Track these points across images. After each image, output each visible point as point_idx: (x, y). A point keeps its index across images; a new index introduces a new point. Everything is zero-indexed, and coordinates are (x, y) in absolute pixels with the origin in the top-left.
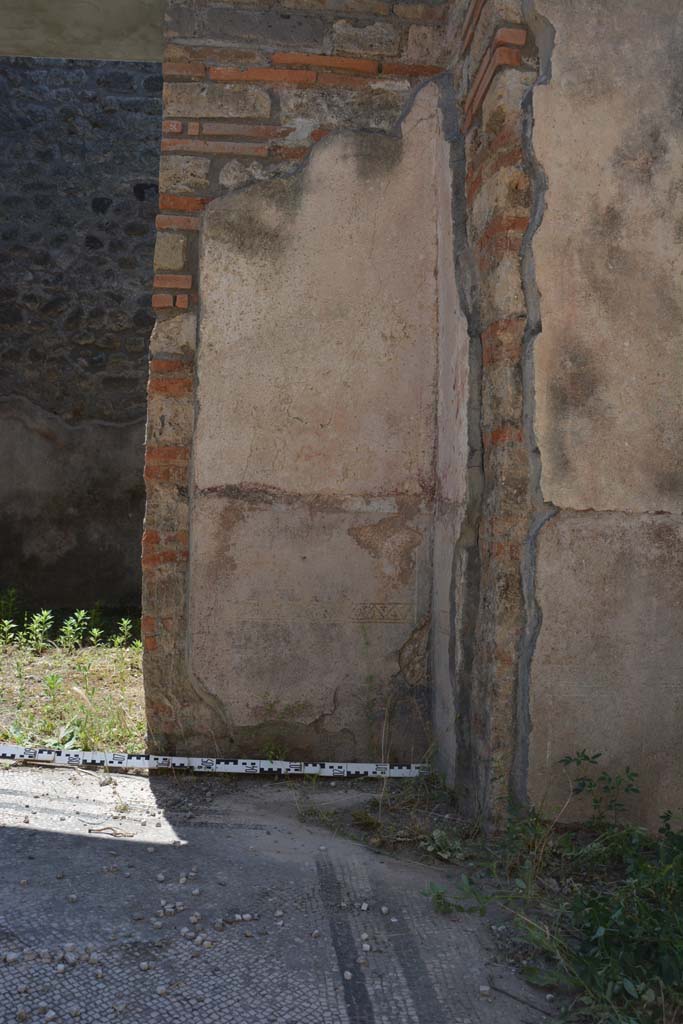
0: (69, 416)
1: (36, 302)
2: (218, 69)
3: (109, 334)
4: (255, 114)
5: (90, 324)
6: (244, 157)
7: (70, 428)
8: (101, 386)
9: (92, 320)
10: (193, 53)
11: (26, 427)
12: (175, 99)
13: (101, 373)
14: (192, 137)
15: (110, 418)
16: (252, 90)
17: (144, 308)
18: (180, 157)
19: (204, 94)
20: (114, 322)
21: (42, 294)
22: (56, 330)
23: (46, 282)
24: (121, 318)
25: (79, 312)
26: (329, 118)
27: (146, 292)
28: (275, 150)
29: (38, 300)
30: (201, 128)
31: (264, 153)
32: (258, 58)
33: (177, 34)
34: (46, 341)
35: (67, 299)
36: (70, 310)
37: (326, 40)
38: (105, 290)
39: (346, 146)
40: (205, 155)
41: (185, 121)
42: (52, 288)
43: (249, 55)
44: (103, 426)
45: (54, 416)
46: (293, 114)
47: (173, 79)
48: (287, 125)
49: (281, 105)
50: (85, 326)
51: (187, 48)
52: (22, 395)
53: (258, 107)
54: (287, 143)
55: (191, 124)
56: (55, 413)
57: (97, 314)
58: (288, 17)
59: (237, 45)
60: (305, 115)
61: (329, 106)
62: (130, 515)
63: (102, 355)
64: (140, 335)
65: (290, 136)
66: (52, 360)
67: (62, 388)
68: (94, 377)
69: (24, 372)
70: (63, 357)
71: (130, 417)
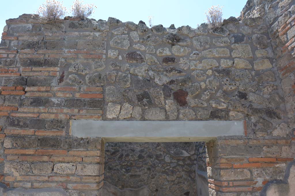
0: (120, 187)
1: (109, 152)
2: (235, 165)
3: (131, 162)
4: (247, 178)
5: (126, 158)
6: (245, 191)
7: (121, 191)
8: (130, 178)
9: (126, 157)
10: (228, 161)
11: (108, 191)
12: (225, 175)
13: (129, 173)
14: (231, 187)
15: (133, 187)
16: (245, 170)
17: (141, 153)
18: (229, 193)
19: (233, 173)
20: (133, 158)
21: (111, 150)
22: (115, 160)
23: (112, 146)
24: (134, 157)
25: (122, 155)
26: (266, 177)
27: (141, 149)
28: (253, 188)
29: (110, 151)
30: (233, 183)
31: (251, 190)
32: (245, 160)
33: (223, 155)
34: (113, 164)
35: (118, 151)
36: (119, 154)
37: (262, 153)
38: (129, 148)
39: (275, 189)
40: (235, 192)
41: (228, 181)
42: (114, 148)
43: (243, 160)
44: (131, 190)
46: (256, 177)
47: (223, 169)
48: (255, 180)
49: (253, 174)
50: (124, 159)
51: (227, 159)
52: (106, 181)
53: (247, 175)
54: (256, 186)
55: (230, 182)
56: (116, 186)
57: (127, 155)
58: (251, 147)
59: (239, 157)
60: (260, 177)
61: (265, 173)
63: (129, 168)
64: (140, 162)
65: (257, 184)
66: (115, 170)
67: (118, 178)
68: (127, 175)
69: (106, 174)
70: (118, 169)
71: (139, 187)
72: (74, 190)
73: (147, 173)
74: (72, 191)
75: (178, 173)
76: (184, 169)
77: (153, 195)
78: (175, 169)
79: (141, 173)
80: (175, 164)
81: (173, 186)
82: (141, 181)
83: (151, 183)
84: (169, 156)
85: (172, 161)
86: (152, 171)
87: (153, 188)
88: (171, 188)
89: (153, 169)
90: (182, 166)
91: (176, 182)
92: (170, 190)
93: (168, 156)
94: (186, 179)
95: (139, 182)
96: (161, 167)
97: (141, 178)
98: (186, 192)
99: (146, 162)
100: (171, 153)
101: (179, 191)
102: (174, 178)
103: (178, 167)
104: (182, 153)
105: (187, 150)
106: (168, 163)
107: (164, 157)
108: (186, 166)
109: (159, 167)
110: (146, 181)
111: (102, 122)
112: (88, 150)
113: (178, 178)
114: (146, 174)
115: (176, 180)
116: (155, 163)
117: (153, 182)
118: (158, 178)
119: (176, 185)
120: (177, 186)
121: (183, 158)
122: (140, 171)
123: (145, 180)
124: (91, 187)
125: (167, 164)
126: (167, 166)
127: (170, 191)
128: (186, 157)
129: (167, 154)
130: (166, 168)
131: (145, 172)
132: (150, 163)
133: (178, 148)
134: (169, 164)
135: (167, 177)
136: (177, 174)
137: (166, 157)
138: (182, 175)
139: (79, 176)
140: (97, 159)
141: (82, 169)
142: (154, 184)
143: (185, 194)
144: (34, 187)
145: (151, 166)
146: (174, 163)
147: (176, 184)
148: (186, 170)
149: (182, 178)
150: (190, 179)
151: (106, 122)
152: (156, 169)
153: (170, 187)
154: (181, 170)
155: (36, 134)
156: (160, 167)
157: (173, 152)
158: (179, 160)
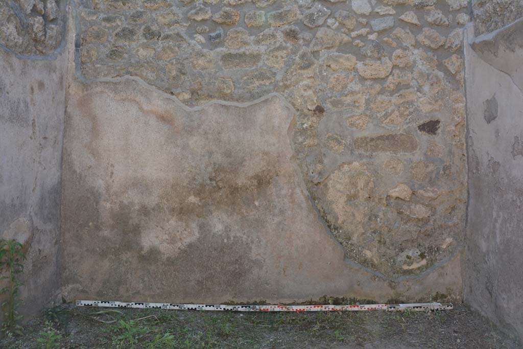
0: (187, 96)
7: (188, 109)
8: (220, 63)
11: (141, 109)
13: (219, 49)
15: (230, 97)
34: (160, 18)
45: (169, 96)
52: (136, 75)
56: (172, 93)
62: (257, 203)
63: (220, 31)
66: (167, 37)
67: (179, 66)
68: (212, 54)
69: (138, 51)
70: (178, 34)
71: (252, 97)
73: (285, 48)
76: (421, 38)
77: (305, 126)
78: (389, 37)
79: (262, 48)
80: (389, 22)
81: (379, 98)
82: (262, 76)
83: (297, 83)
85: (377, 10)
86: (301, 42)
87: (306, 102)
88: (372, 105)
89: (307, 35)
90: (415, 28)
91: (392, 86)
92: (367, 109)
94: (428, 75)
95: (255, 80)
96: (338, 29)
97: (260, 64)
98: (427, 120)
99: (282, 10)
101: (401, 115)
102: (381, 68)
103: (399, 32)
106: (363, 15)
108: (426, 30)
109: (328, 27)
110: (279, 77)
114: (279, 53)
115: (390, 77)
116: (313, 14)
117: (305, 82)
118: (325, 68)
119: (391, 95)
120: (395, 99)
122: (258, 42)
123: (275, 74)
125: (360, 19)
127: (368, 113)
130: (354, 34)
131: (278, 44)
132: (296, 15)
134: (364, 21)
135: (360, 65)
138: (415, 62)
142: (309, 87)
143: (422, 128)
145: (298, 23)
146: (384, 16)
147: (392, 93)
148: (427, 42)
150: (441, 74)
152: (320, 33)
153: (368, 102)
154: (409, 41)
156: (334, 27)
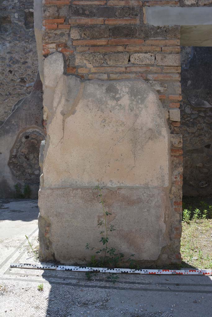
72: (155, 80)
74: (154, 82)
75: (199, 125)
84: (190, 106)
93: (188, 107)
100: (192, 103)
104: (204, 104)
105: (209, 101)
107: (184, 108)
111: (180, 8)
112: (166, 39)
113: (198, 130)
121: (204, 110)
124: (174, 77)
126: (188, 117)
128: (208, 108)
129: (187, 105)
133: (200, 99)
136: (197, 126)
137: (186, 107)
139: (159, 66)
140: (177, 48)
141: (162, 59)
144: (111, 78)
149: (203, 130)
151: (184, 8)
155: (105, 23)
157: (194, 102)
158: (200, 111)
